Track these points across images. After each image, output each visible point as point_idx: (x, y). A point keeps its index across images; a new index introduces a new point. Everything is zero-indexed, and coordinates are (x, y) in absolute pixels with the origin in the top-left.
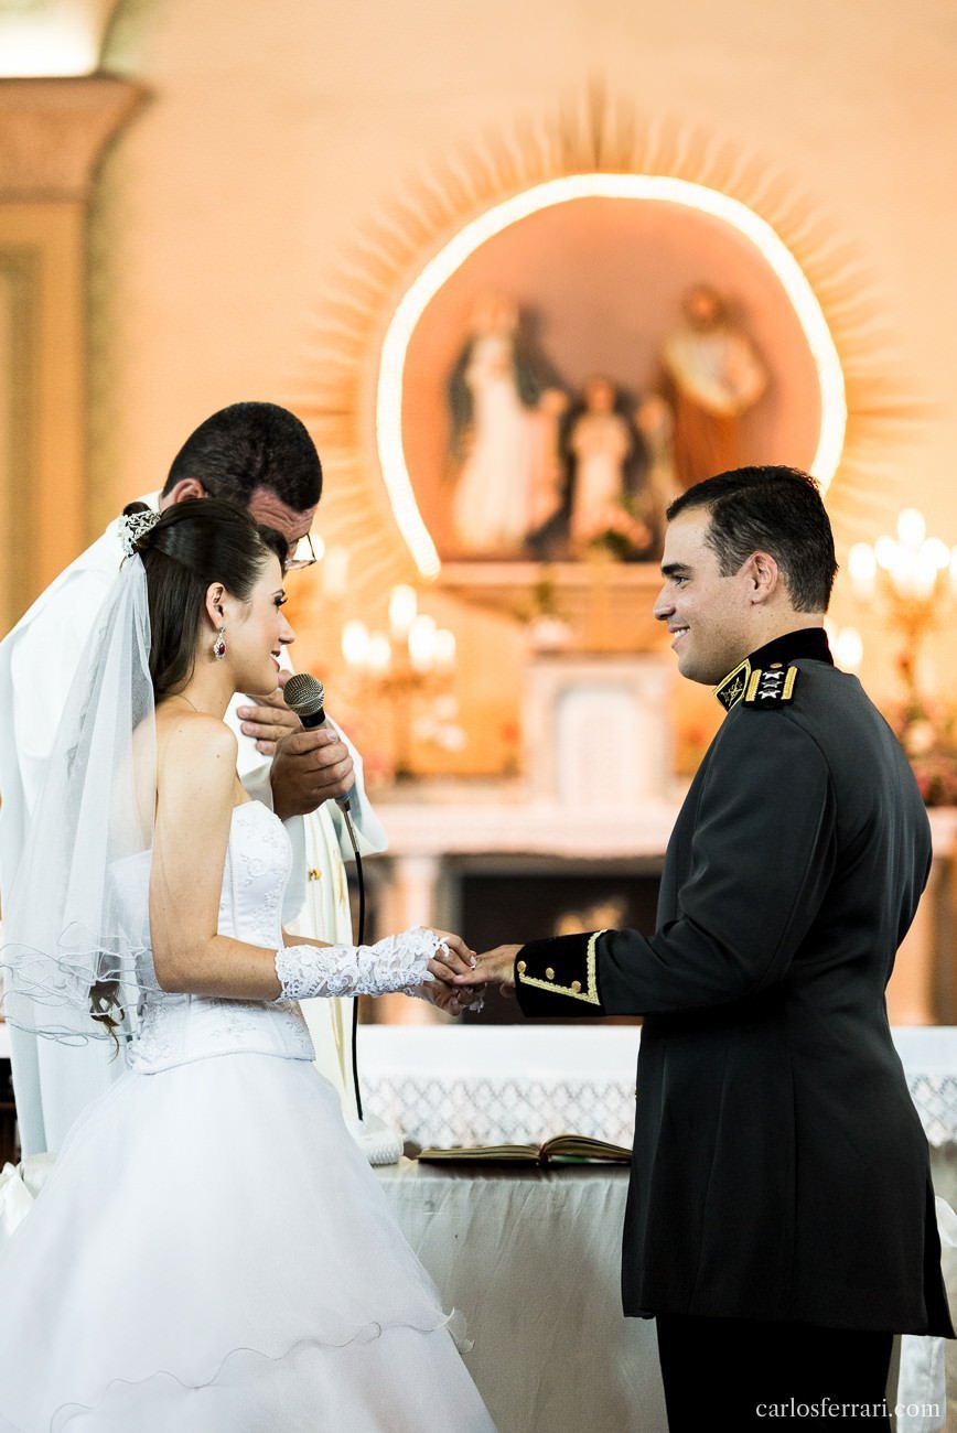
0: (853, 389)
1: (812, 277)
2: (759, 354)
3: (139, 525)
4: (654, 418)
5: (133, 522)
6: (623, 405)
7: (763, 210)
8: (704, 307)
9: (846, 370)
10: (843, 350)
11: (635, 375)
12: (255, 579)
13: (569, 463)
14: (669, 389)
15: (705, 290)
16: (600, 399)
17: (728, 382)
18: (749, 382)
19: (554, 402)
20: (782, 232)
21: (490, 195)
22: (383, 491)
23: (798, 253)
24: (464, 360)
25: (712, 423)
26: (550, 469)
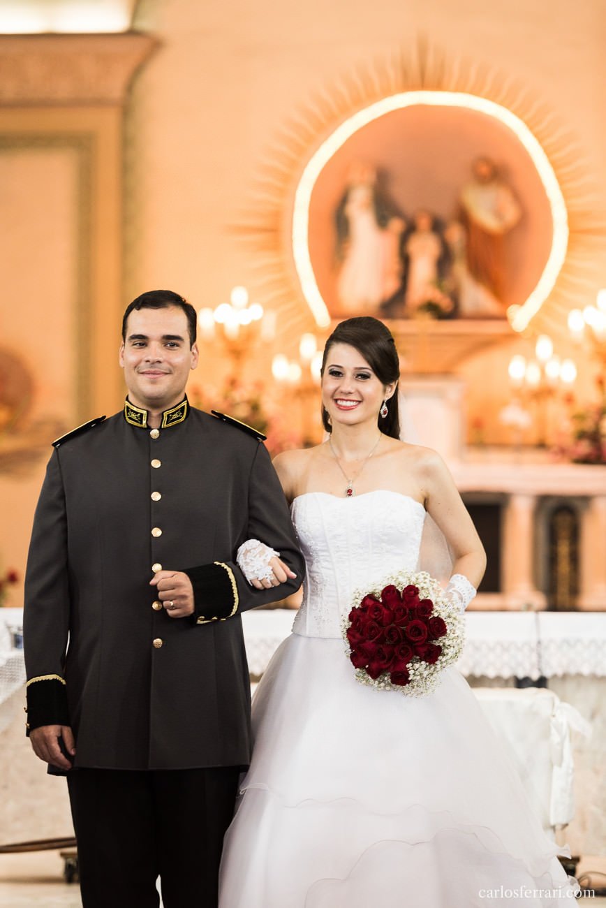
1: (548, 152)
2: (517, 197)
4: (455, 235)
6: (437, 227)
7: (519, 113)
8: (484, 170)
9: (568, 207)
10: (567, 195)
11: (444, 209)
13: (405, 261)
15: (486, 160)
16: (424, 223)
17: (498, 214)
18: (511, 214)
19: (396, 226)
20: (531, 125)
21: (360, 103)
22: (296, 276)
23: (540, 138)
24: (344, 200)
25: (490, 238)
26: (394, 265)
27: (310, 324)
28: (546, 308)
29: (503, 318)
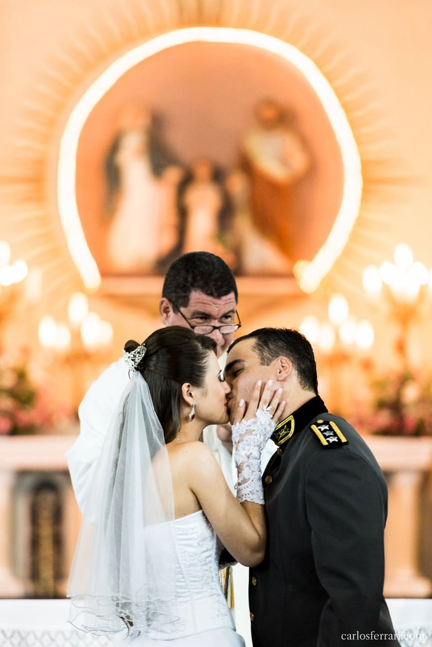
0: (367, 166)
1: (339, 93)
2: (305, 144)
3: (136, 357)
4: (238, 185)
5: (132, 356)
6: (218, 176)
7: (307, 50)
8: (269, 113)
9: (361, 154)
10: (359, 141)
11: (225, 156)
12: (204, 372)
13: (183, 214)
14: (247, 166)
15: (269, 103)
16: (203, 172)
17: (284, 162)
18: (299, 162)
19: (173, 175)
20: (320, 63)
21: (131, 39)
22: (62, 231)
23: (330, 78)
24: (114, 148)
25: (275, 188)
26: (170, 218)
27: (77, 284)
28: (339, 266)
29: (290, 275)
